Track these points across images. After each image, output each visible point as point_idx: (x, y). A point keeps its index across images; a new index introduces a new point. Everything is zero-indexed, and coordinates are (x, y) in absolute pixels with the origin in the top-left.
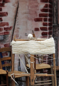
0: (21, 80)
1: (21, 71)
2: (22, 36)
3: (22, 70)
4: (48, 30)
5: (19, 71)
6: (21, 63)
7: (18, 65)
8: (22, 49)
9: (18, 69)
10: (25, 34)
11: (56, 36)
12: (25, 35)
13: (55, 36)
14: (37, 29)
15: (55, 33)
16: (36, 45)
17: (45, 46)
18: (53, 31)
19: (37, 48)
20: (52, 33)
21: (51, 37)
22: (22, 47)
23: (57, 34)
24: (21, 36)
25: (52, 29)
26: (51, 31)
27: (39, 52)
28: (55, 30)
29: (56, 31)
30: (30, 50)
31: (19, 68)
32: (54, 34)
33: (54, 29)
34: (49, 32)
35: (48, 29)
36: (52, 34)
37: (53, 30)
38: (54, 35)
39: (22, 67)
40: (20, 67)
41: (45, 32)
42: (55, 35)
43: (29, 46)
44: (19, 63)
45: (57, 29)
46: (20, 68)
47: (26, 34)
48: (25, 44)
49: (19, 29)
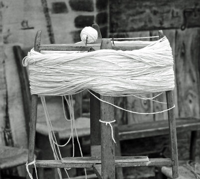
0: (14, 175)
1: (13, 146)
2: (11, 31)
3: (15, 142)
4: (95, 9)
5: (7, 144)
6: (11, 120)
7: (4, 126)
8: (69, 79)
9: (5, 138)
10: (23, 23)
11: (121, 28)
12: (21, 27)
13: (118, 29)
14: (58, 6)
15: (117, 19)
16: (120, 65)
17: (146, 66)
18: (111, 12)
19: (122, 73)
20: (109, 18)
21: (162, 37)
22: (71, 71)
23: (124, 21)
24: (9, 30)
25: (108, 7)
26: (103, 11)
27: (130, 87)
28: (116, 10)
29: (119, 13)
30: (98, 82)
31: (7, 137)
32: (115, 21)
33: (114, 6)
34: (98, 16)
35: (95, 6)
36: (109, 21)
37: (111, 8)
38: (115, 26)
39: (15, 131)
40: (9, 131)
41: (86, 17)
42: (117, 24)
43: (95, 69)
44: (7, 118)
45: (122, 6)
46: (10, 137)
47: (25, 24)
48: (82, 61)
49: (3, 6)
